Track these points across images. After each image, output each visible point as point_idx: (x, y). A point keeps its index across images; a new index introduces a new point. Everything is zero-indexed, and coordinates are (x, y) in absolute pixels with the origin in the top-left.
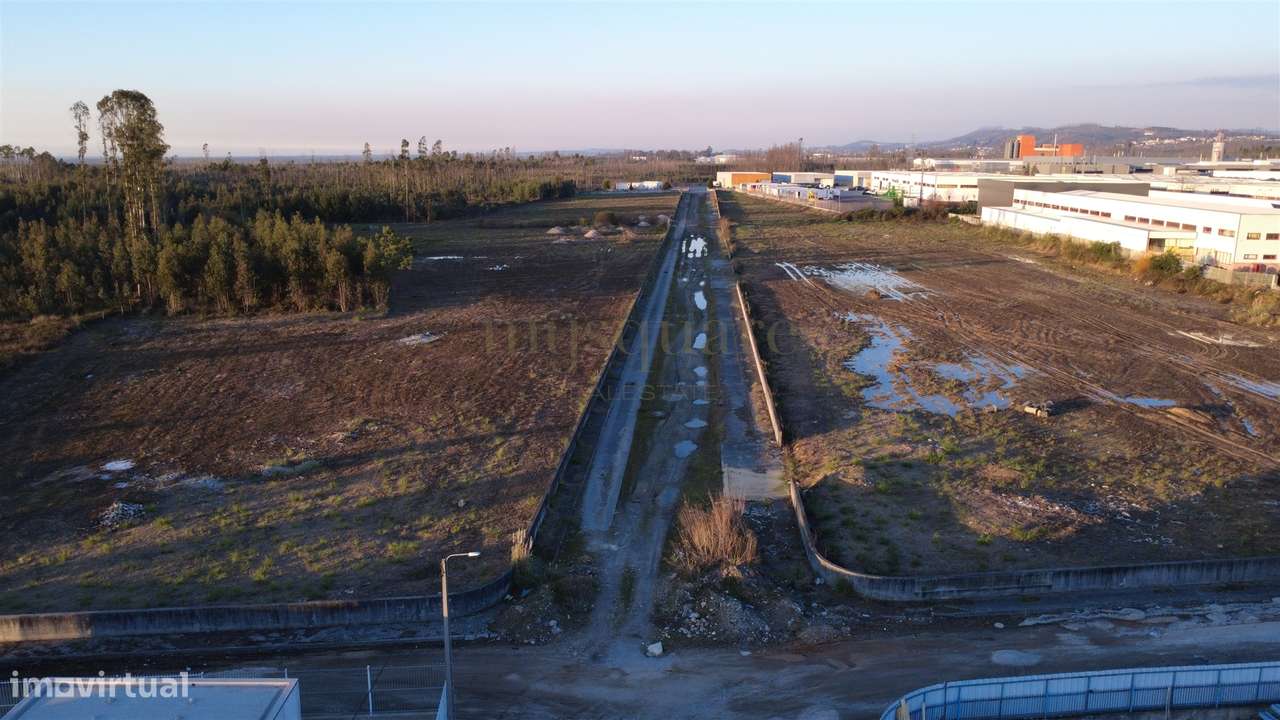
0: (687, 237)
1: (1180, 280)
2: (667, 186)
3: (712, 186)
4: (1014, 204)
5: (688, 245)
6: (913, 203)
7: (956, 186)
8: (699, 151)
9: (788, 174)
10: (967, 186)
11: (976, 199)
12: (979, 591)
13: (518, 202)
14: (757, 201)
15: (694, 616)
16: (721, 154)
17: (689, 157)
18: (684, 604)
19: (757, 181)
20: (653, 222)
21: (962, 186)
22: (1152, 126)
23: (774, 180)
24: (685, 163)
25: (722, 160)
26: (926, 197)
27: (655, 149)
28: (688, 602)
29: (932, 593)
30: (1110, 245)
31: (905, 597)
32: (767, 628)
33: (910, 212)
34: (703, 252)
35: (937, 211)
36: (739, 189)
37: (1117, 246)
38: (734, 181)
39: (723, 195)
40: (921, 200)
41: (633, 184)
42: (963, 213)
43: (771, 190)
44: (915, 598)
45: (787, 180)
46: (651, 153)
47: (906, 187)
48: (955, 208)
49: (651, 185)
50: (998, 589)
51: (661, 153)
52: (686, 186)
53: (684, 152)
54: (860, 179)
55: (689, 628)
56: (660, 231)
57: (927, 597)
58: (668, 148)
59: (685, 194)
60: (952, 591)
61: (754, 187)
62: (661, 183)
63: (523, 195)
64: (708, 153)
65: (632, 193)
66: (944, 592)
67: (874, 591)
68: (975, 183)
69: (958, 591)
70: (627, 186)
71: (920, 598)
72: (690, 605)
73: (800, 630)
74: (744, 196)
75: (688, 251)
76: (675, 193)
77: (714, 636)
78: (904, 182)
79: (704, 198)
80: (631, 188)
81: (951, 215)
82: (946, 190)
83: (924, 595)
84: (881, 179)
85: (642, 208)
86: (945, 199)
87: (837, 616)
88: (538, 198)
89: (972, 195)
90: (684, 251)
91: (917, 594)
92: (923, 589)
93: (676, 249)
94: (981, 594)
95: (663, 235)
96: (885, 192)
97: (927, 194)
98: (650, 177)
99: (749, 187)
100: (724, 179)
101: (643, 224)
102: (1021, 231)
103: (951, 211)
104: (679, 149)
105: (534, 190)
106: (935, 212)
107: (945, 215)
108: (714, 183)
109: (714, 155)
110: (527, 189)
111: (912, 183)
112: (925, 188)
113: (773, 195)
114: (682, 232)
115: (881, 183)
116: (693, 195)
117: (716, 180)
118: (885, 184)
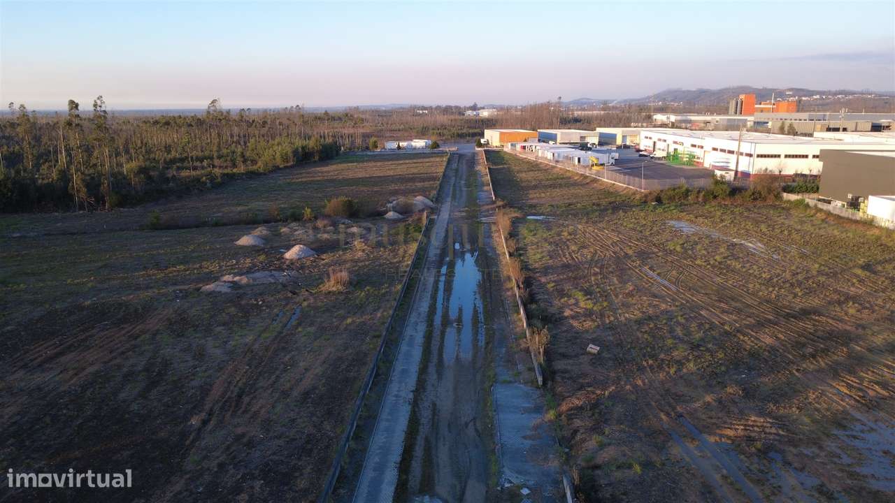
2: (436, 145)
3: (480, 145)
7: (779, 156)
8: (468, 106)
9: (557, 132)
13: (261, 170)
16: (483, 108)
17: (460, 111)
19: (525, 141)
22: (790, 87)
23: (541, 138)
24: (457, 117)
25: (485, 114)
27: (434, 104)
36: (508, 148)
38: (501, 140)
39: (494, 156)
40: (736, 174)
41: (402, 143)
45: (553, 138)
46: (431, 108)
49: (419, 143)
51: (438, 108)
52: (454, 144)
53: (457, 107)
54: (624, 137)
58: (444, 104)
59: (453, 154)
61: (524, 148)
62: (430, 142)
64: (474, 108)
65: (399, 155)
70: (394, 145)
74: (511, 158)
76: (443, 153)
78: (693, 146)
79: (472, 161)
80: (399, 147)
84: (655, 139)
88: (291, 163)
98: (422, 134)
99: (518, 147)
100: (492, 137)
104: (453, 104)
105: (286, 154)
108: (482, 141)
109: (479, 110)
110: (278, 154)
113: (546, 158)
115: (655, 143)
116: (461, 156)
117: (483, 137)
118: (660, 145)
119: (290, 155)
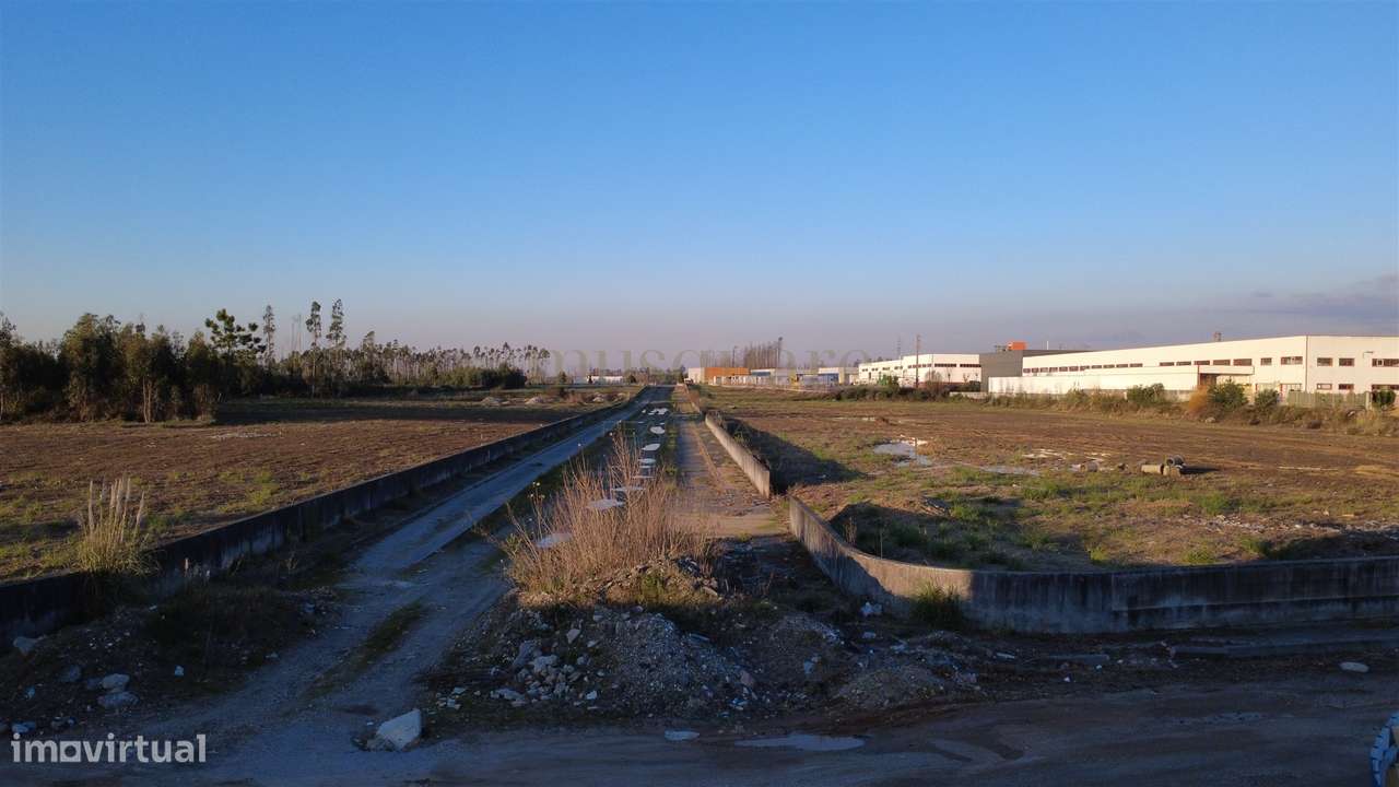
1: (1249, 411)
2: (631, 380)
3: (681, 382)
4: (1024, 374)
6: (910, 384)
7: (955, 365)
9: (767, 371)
10: (968, 366)
11: (979, 380)
12: (1258, 606)
14: (732, 390)
15: (540, 663)
18: (521, 639)
19: (733, 374)
21: (961, 366)
23: (751, 373)
26: (922, 379)
28: (533, 634)
29: (1150, 612)
30: (1151, 389)
31: (1090, 623)
32: (745, 678)
33: (905, 393)
35: (937, 391)
36: (713, 382)
37: (1159, 388)
38: (707, 375)
40: (917, 382)
41: (592, 378)
42: (966, 391)
44: (1111, 627)
45: (766, 375)
47: (898, 373)
48: (955, 387)
49: (613, 379)
50: (1301, 604)
54: (847, 376)
55: (522, 689)
57: (1141, 624)
59: (651, 386)
60: (1197, 609)
63: (461, 381)
65: (591, 386)
66: (1180, 609)
67: (1013, 610)
68: (977, 362)
69: (1212, 608)
71: (1123, 626)
72: (537, 641)
73: (837, 680)
74: (719, 388)
77: (595, 702)
78: (896, 368)
80: (590, 381)
81: (951, 394)
82: (945, 368)
83: (1133, 616)
84: (870, 370)
86: (945, 379)
87: (934, 651)
88: (480, 386)
89: (974, 375)
91: (1117, 614)
92: (1132, 601)
94: (1264, 615)
96: (875, 382)
97: (923, 375)
99: (723, 378)
100: (695, 375)
102: (1038, 395)
103: (952, 391)
105: (475, 376)
106: (935, 391)
107: (945, 395)
108: (685, 380)
111: (905, 367)
112: (921, 369)
117: (687, 377)
119: (480, 377)
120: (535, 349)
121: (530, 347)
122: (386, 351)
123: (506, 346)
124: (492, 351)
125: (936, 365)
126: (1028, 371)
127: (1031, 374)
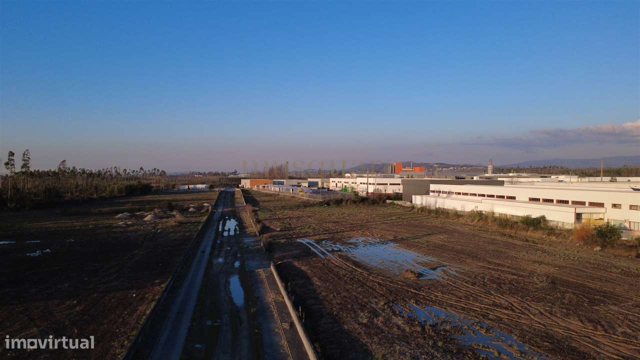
0: (224, 218)
2: (211, 187)
3: (238, 187)
4: (431, 194)
5: (224, 225)
6: (364, 194)
7: (387, 184)
9: (282, 180)
11: (401, 192)
14: (267, 195)
17: (224, 175)
19: (265, 184)
20: (199, 208)
21: (390, 184)
23: (274, 183)
25: (242, 176)
26: (370, 191)
33: (363, 199)
34: (235, 230)
35: (380, 199)
36: (255, 188)
38: (251, 184)
39: (245, 192)
40: (367, 193)
41: (190, 186)
42: (396, 200)
43: (273, 189)
45: (282, 183)
47: (354, 186)
48: (389, 197)
49: (201, 186)
52: (223, 187)
54: (323, 183)
56: (202, 215)
59: (222, 191)
61: (264, 187)
62: (207, 186)
65: (188, 191)
70: (185, 187)
74: (258, 193)
75: (223, 230)
76: (216, 192)
79: (233, 194)
80: (189, 188)
81: (388, 201)
82: (382, 186)
84: (336, 182)
85: (193, 200)
89: (399, 189)
90: (220, 230)
93: (215, 228)
95: (205, 218)
97: (371, 189)
99: (261, 187)
100: (246, 184)
101: (191, 209)
103: (387, 199)
105: (121, 190)
106: (377, 200)
107: (384, 202)
108: (240, 185)
110: (116, 189)
112: (369, 186)
113: (276, 191)
114: (219, 214)
115: (337, 184)
116: (227, 192)
117: (240, 184)
118: (339, 185)
120: (158, 170)
121: (155, 169)
122: (72, 171)
123: (141, 169)
124: (134, 171)
125: (377, 184)
126: (433, 192)
127: (436, 194)
